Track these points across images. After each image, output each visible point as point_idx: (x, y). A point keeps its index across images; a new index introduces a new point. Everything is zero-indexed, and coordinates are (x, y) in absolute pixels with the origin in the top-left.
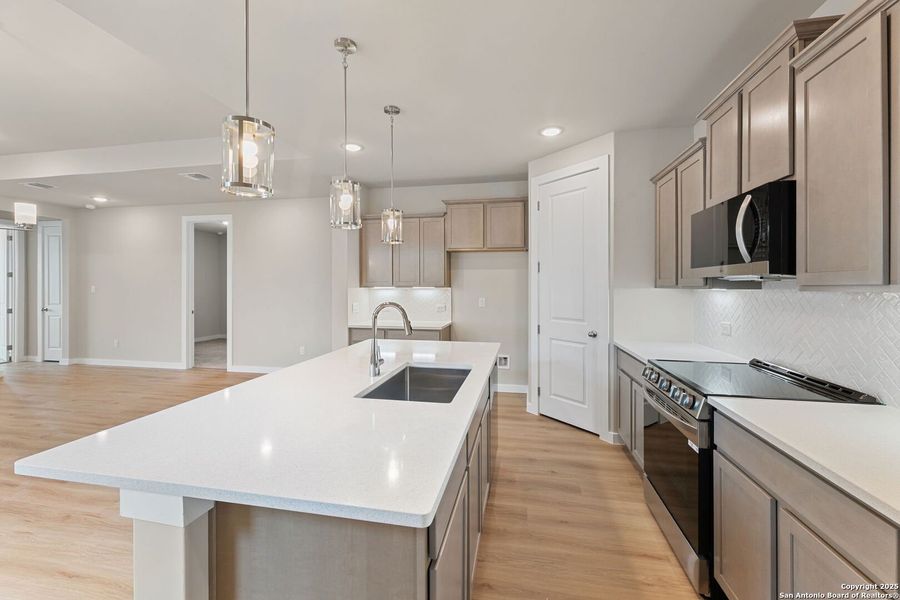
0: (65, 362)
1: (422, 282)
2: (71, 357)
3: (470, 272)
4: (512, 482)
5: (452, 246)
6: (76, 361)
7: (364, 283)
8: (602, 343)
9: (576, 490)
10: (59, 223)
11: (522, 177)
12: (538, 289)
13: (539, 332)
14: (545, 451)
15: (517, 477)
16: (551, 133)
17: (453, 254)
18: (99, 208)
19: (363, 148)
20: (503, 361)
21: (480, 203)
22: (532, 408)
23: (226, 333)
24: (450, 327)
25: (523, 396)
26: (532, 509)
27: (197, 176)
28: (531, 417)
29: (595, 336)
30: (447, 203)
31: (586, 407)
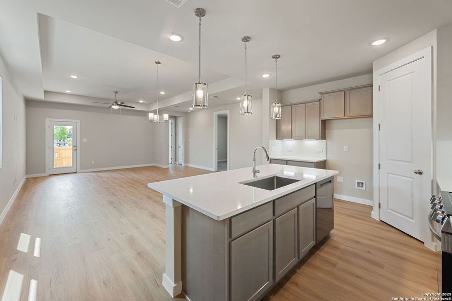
0: (183, 165)
1: (308, 137)
2: (185, 163)
3: (337, 132)
4: (337, 248)
5: (324, 117)
6: (186, 165)
7: (278, 138)
8: (426, 179)
9: (381, 266)
10: (182, 118)
11: (370, 71)
12: (379, 141)
13: (379, 168)
14: (371, 240)
15: (342, 247)
16: (379, 43)
17: (326, 121)
18: (192, 112)
19: (271, 75)
20: (361, 185)
21: (342, 91)
22: (375, 215)
23: (227, 159)
24: (325, 161)
25: (371, 208)
26: (341, 264)
27: (215, 97)
28: (373, 221)
29: (420, 173)
30: (322, 94)
31: (414, 221)
